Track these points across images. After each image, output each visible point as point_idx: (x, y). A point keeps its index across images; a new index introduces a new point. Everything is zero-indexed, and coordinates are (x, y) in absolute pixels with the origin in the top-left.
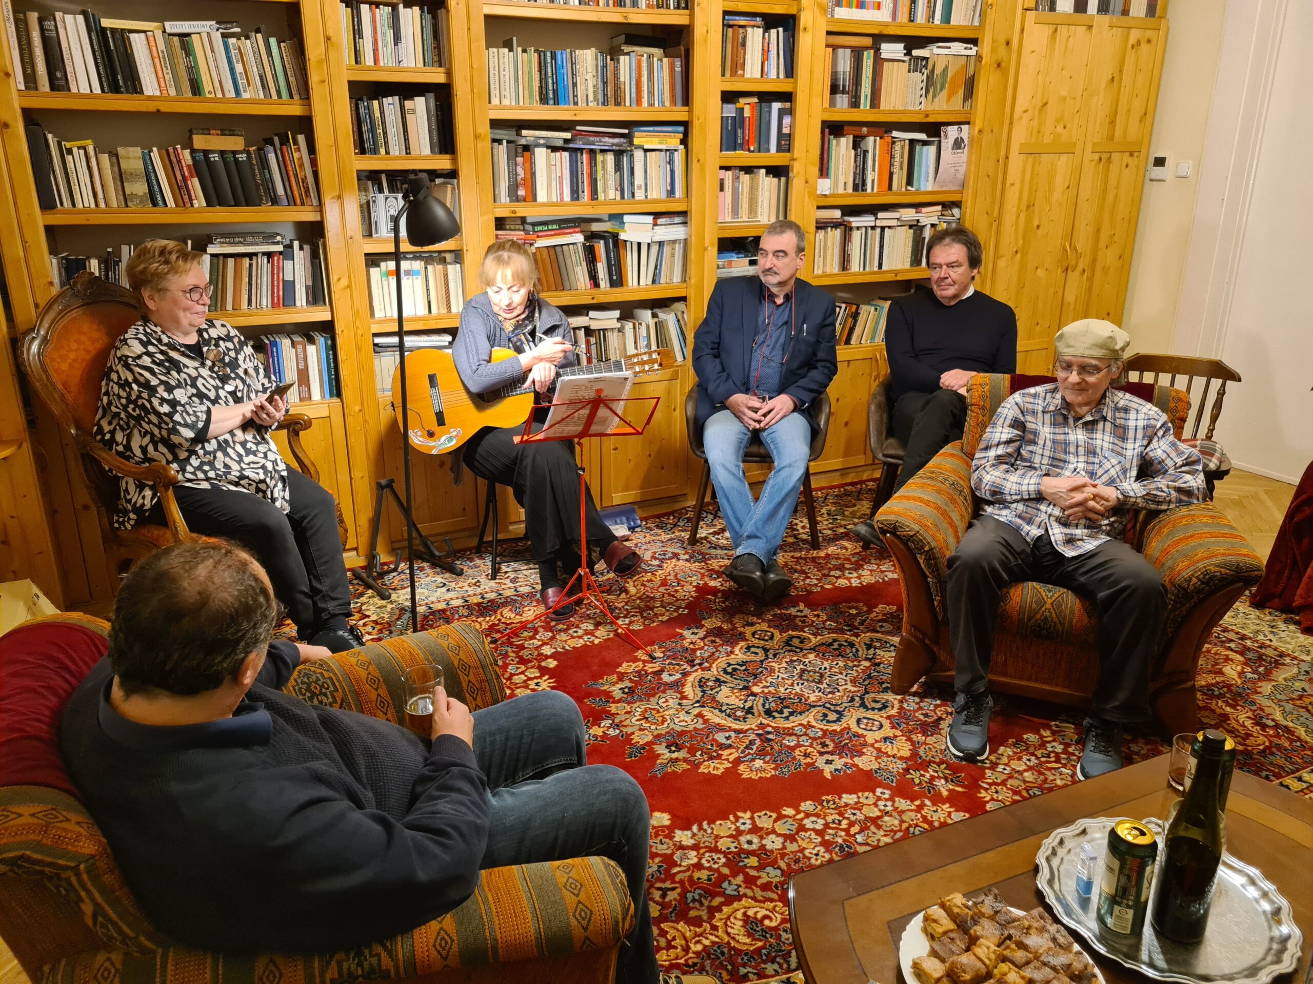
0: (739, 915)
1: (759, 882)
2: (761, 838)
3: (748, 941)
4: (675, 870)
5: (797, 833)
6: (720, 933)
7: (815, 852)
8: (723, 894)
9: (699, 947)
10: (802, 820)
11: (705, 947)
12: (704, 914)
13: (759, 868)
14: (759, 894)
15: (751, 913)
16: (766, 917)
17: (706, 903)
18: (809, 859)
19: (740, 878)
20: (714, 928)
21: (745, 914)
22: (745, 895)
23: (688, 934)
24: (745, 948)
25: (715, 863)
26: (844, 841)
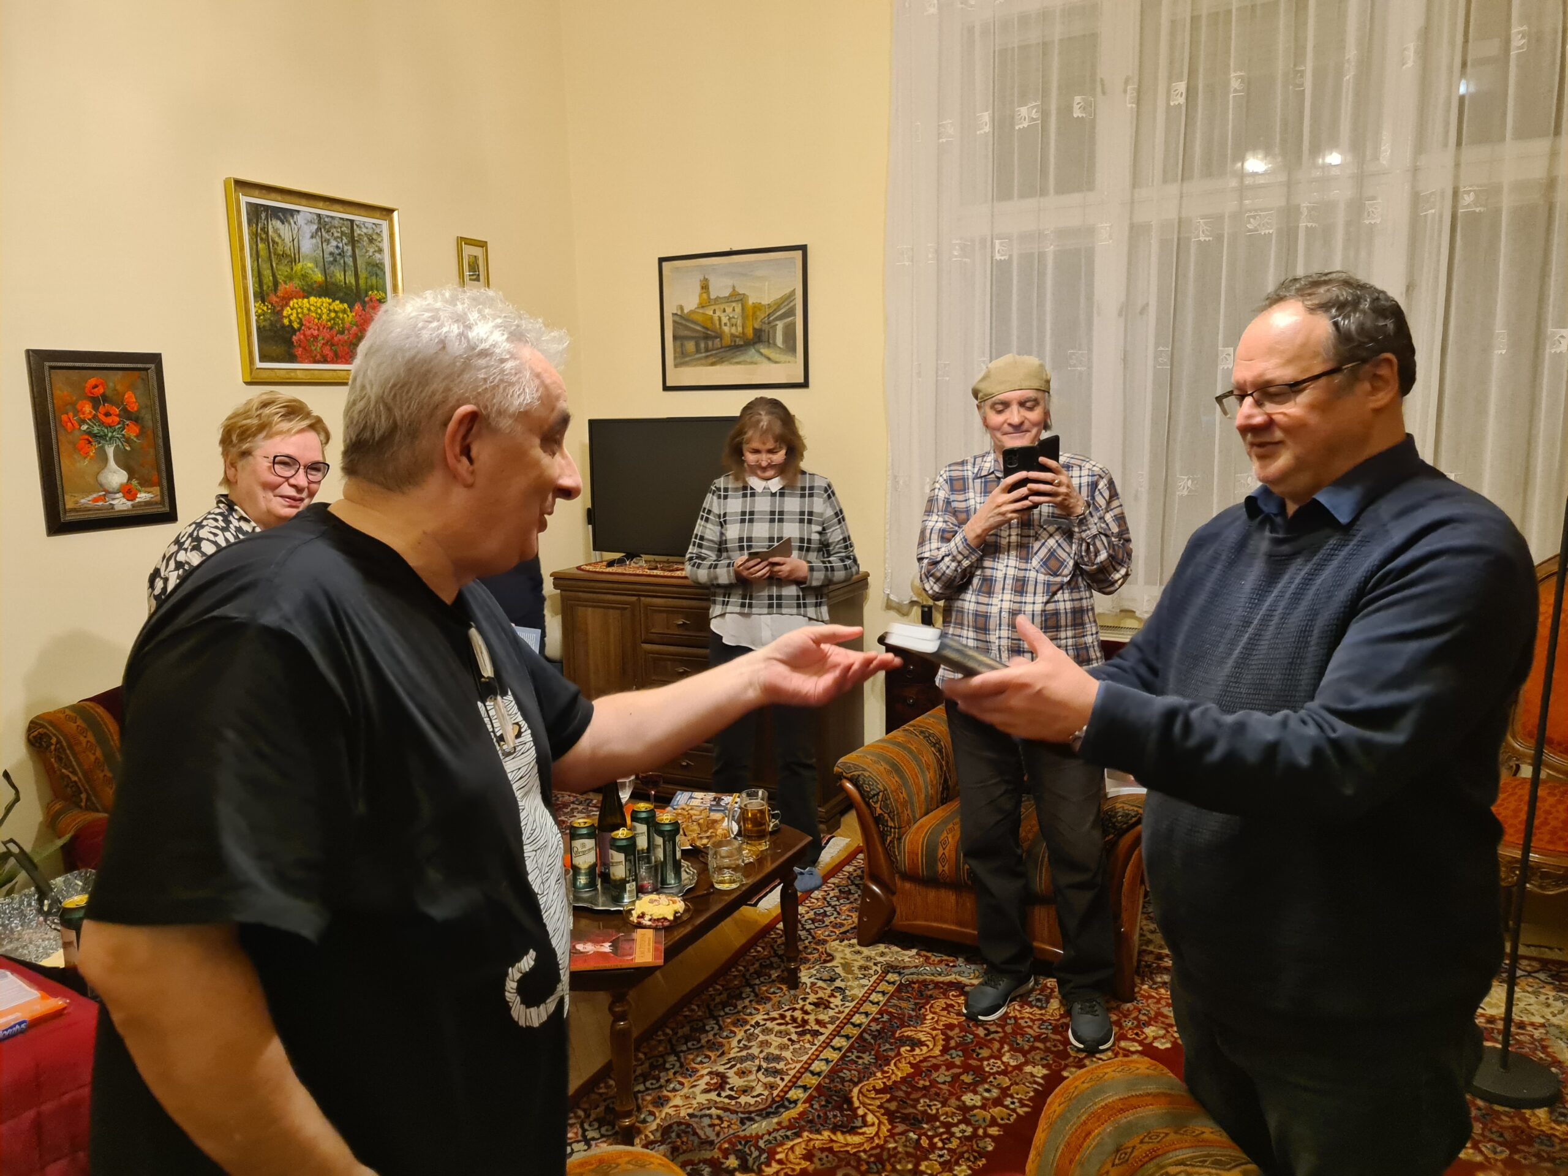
0: (931, 1045)
1: (944, 1068)
2: (984, 1098)
3: (906, 1034)
4: (1006, 1048)
5: (964, 1115)
6: (927, 1029)
7: (933, 1107)
8: (955, 1048)
9: (928, 1017)
10: (976, 1130)
11: (925, 1019)
12: (950, 1033)
13: (956, 1078)
14: (934, 1061)
15: (925, 1049)
16: (913, 1050)
17: (958, 1040)
18: (931, 1100)
19: (958, 1061)
20: (934, 1029)
21: (928, 1046)
22: (942, 1055)
23: (944, 1019)
24: (903, 1030)
25: (989, 1065)
26: (924, 1128)
